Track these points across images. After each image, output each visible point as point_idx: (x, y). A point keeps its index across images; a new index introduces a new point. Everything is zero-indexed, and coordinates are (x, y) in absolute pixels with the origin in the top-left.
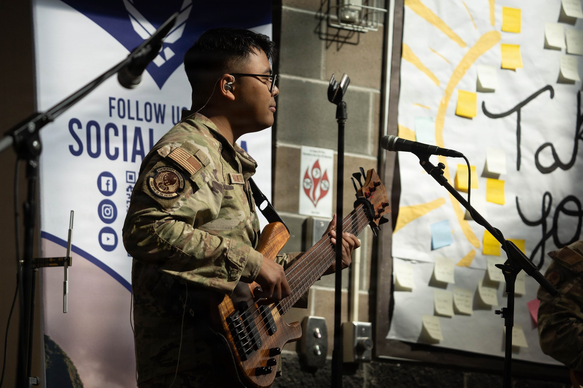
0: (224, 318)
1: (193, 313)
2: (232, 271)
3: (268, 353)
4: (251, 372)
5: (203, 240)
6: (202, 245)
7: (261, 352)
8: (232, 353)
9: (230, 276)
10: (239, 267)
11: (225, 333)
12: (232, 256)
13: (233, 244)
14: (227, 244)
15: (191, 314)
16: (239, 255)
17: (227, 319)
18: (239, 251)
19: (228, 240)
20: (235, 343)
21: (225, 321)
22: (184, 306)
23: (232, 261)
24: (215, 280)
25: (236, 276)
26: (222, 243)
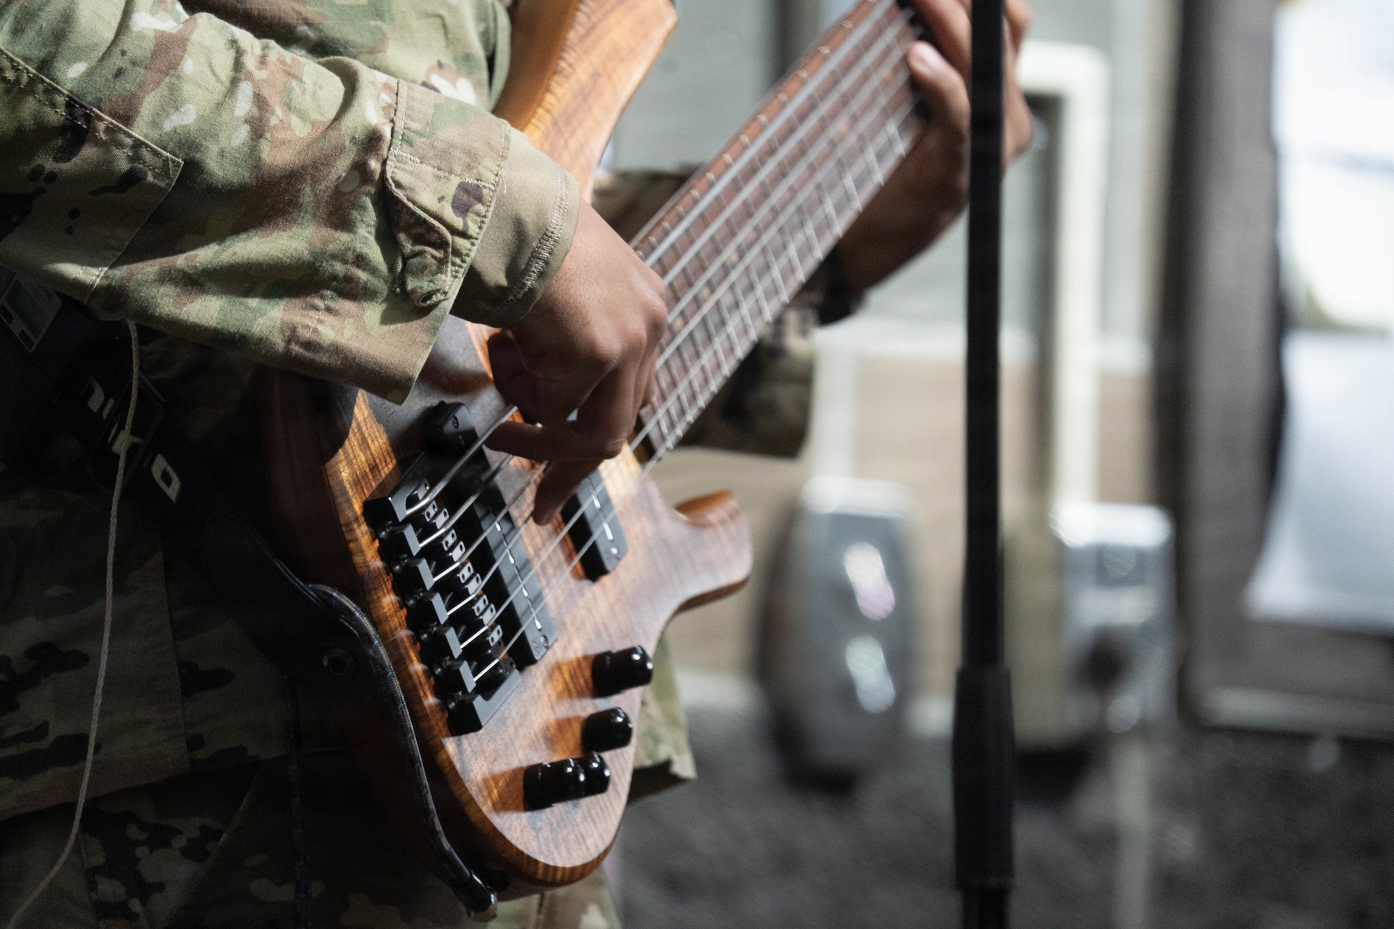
0: (351, 506)
1: (176, 484)
2: (414, 260)
3: (586, 681)
4: (500, 795)
5: (249, 76)
6: (243, 105)
7: (550, 676)
8: (400, 693)
9: (403, 285)
10: (449, 236)
11: (360, 589)
12: (412, 173)
13: (416, 105)
14: (384, 109)
15: (162, 485)
16: (451, 172)
17: (367, 506)
18: (453, 146)
19: (387, 87)
20: (416, 639)
21: (357, 519)
22: (122, 443)
23: (414, 203)
24: (317, 309)
25: (432, 287)
26: (356, 104)
